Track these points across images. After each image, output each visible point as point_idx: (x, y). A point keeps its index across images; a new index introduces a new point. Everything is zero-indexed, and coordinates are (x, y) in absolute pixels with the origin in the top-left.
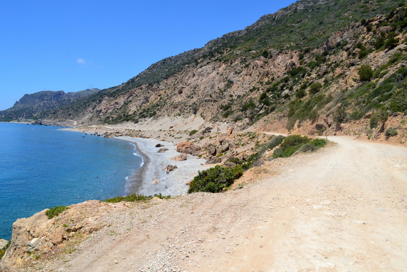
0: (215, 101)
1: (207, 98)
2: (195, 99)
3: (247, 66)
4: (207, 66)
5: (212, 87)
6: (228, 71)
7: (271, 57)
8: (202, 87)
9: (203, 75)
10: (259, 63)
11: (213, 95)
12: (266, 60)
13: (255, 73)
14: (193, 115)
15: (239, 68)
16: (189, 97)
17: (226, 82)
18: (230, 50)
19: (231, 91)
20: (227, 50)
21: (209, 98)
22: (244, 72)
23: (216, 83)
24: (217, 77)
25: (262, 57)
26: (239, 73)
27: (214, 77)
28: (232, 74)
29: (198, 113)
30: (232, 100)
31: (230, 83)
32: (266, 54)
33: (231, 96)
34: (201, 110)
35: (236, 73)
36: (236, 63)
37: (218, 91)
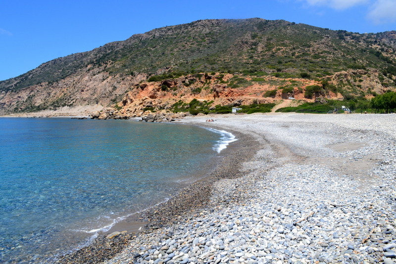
0: (108, 97)
1: (103, 96)
2: (95, 96)
3: (123, 80)
4: (99, 75)
5: (105, 90)
6: (113, 81)
7: (135, 76)
8: (99, 89)
9: (96, 81)
10: (129, 78)
11: (106, 94)
12: (132, 77)
13: (127, 83)
14: (96, 105)
15: (119, 80)
16: (92, 95)
17: (113, 87)
18: (112, 63)
19: (115, 92)
21: (104, 96)
22: (122, 83)
23: (107, 87)
24: (108, 84)
25: (130, 75)
26: (120, 83)
27: (106, 84)
28: (116, 82)
29: (99, 103)
30: (116, 97)
31: (115, 88)
32: (132, 74)
33: (116, 95)
34: (100, 102)
35: (118, 82)
36: (117, 76)
37: (109, 92)
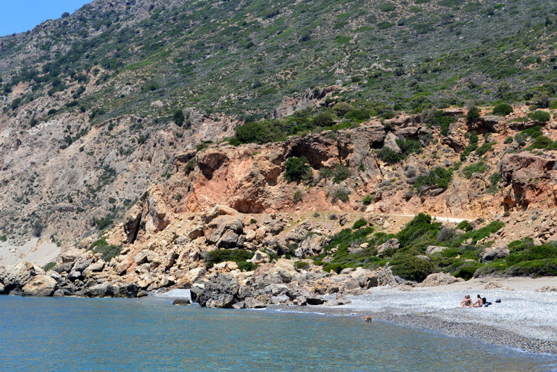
0: (80, 210)
1: (62, 204)
2: (33, 206)
3: (142, 141)
4: (51, 123)
5: (72, 180)
6: (103, 145)
7: (189, 125)
8: (48, 179)
9: (41, 145)
10: (166, 135)
11: (75, 199)
12: (179, 130)
13: (159, 156)
14: (35, 239)
15: (126, 141)
16: (19, 200)
17: (102, 171)
18: (106, 78)
19: (110, 191)
20: (96, 71)
21: (66, 204)
22: (137, 153)
23: (80, 171)
24: (82, 159)
25: (172, 124)
26: (128, 153)
27: (75, 158)
28: (113, 152)
29: (45, 235)
30: (114, 209)
31: (109, 174)
32: (179, 118)
33: (112, 200)
34: (50, 228)
35: (122, 152)
36: (121, 127)
37: (85, 189)
